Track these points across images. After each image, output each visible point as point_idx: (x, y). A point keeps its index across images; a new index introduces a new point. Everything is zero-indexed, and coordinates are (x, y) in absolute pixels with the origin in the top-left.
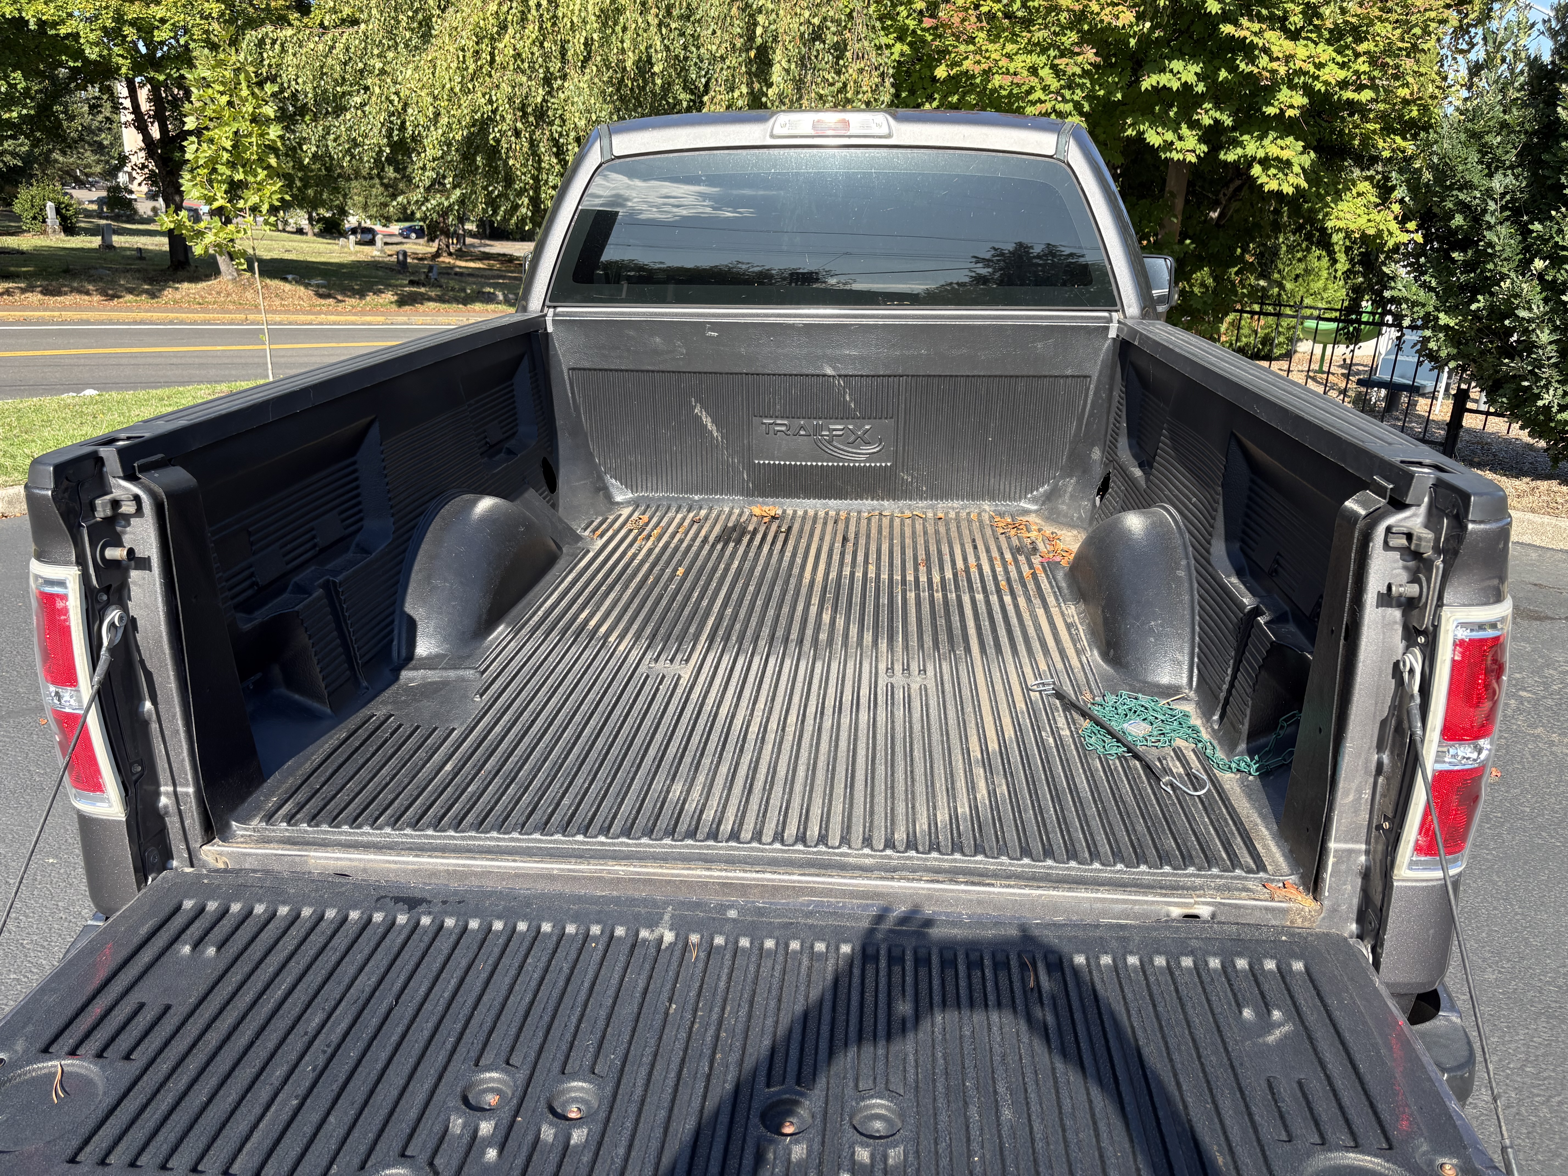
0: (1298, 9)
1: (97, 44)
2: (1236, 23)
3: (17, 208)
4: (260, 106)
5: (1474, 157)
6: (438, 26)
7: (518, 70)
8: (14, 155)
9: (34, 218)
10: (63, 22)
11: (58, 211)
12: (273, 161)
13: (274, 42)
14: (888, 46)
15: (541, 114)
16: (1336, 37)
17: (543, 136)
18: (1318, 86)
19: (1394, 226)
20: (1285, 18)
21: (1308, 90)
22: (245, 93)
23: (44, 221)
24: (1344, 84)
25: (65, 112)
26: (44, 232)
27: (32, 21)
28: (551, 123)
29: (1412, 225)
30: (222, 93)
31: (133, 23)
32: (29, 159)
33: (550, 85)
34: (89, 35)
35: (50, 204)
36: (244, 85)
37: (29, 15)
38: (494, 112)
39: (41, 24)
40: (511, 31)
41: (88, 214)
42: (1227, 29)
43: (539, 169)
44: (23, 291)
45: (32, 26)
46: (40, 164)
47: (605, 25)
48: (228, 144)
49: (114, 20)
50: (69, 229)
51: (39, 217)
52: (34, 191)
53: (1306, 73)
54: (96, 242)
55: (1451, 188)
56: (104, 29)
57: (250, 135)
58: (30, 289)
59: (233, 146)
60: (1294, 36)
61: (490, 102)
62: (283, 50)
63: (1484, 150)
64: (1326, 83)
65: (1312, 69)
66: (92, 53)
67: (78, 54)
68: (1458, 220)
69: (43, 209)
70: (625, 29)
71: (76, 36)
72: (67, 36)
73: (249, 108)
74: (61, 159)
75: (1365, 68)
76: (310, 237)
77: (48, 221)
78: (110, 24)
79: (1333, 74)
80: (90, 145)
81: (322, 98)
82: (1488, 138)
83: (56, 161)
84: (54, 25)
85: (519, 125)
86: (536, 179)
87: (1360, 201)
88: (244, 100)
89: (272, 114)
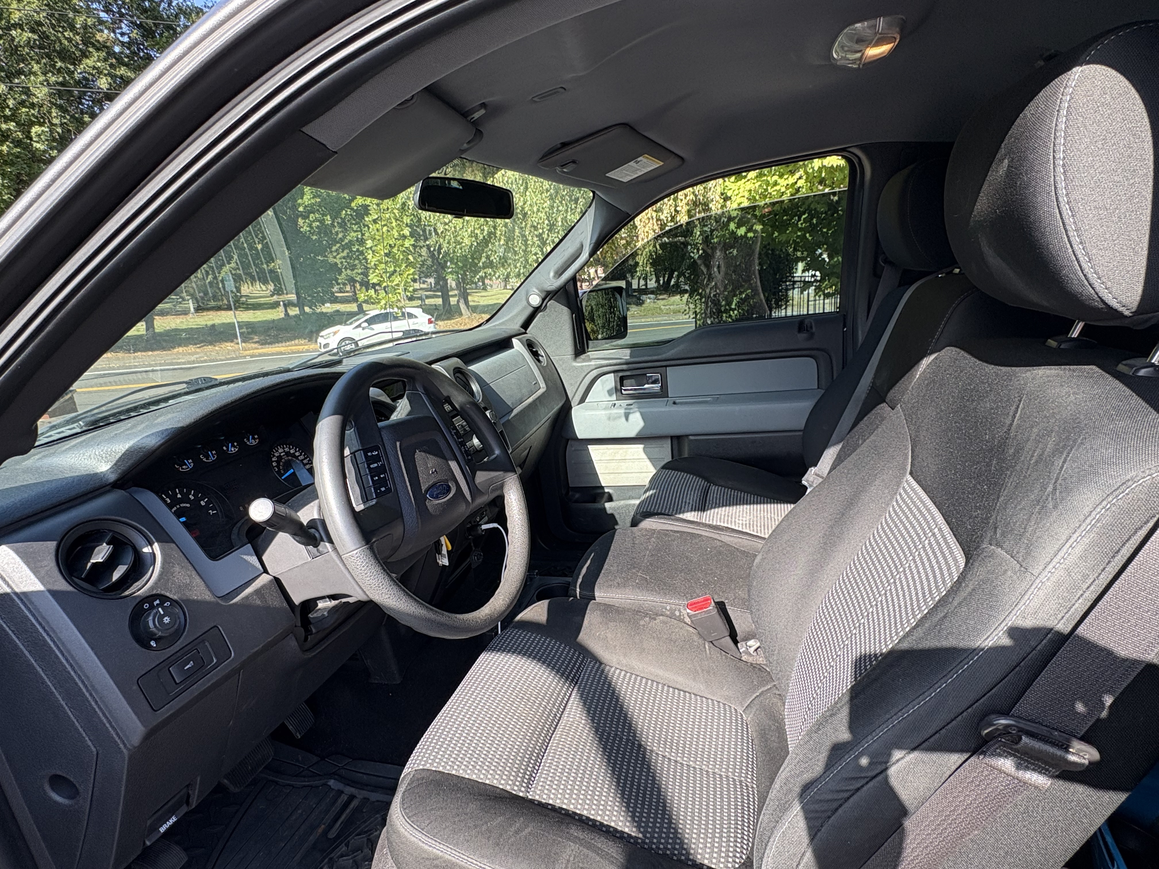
89: (408, 234)
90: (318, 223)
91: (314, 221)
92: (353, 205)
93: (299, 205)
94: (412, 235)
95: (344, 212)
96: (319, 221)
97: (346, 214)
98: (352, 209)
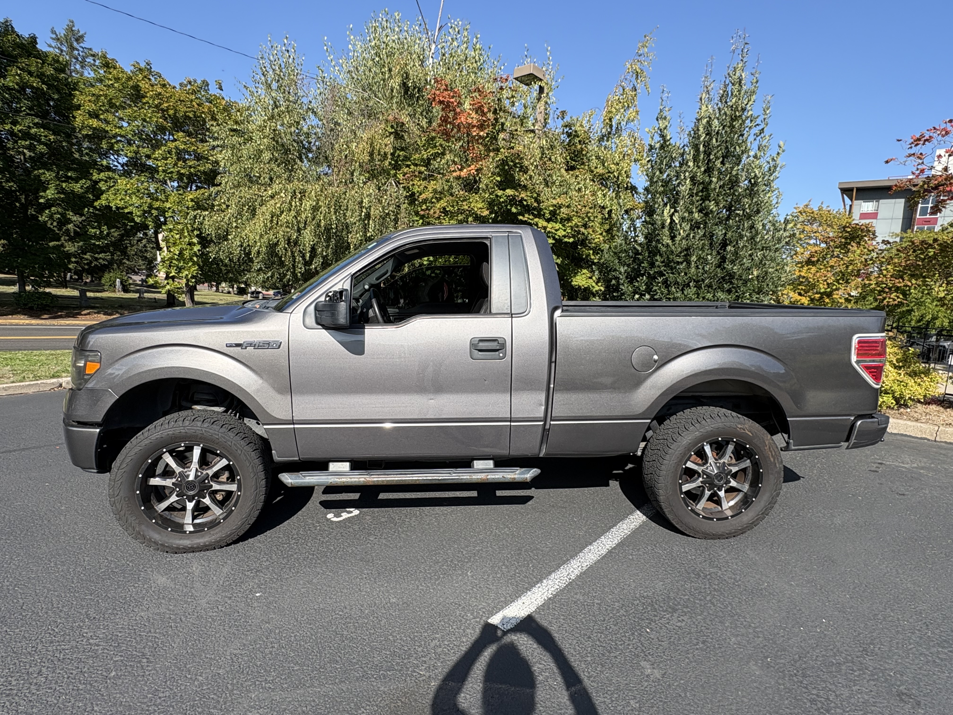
0: (548, 212)
1: (140, 217)
2: (524, 216)
3: (103, 281)
4: (192, 239)
5: (617, 261)
6: (258, 212)
7: (287, 227)
8: (104, 259)
9: (111, 285)
10: (126, 208)
11: (121, 283)
12: (195, 259)
13: (200, 216)
14: (417, 221)
15: (296, 243)
16: (562, 221)
17: (296, 249)
18: (557, 237)
19: (594, 284)
20: (544, 215)
21: (554, 238)
22: (186, 234)
23: (115, 287)
24: (565, 236)
25: (130, 244)
26: (114, 291)
27: (114, 207)
28: (300, 246)
29: (600, 284)
30: (177, 234)
31: (156, 209)
32: (111, 262)
33: (300, 232)
34: (137, 212)
35: (118, 280)
36: (186, 231)
37: (112, 205)
38: (278, 241)
39: (118, 208)
40: (285, 213)
41: (137, 285)
42: (520, 217)
43: (295, 262)
44: (95, 313)
45: (114, 209)
46: (117, 264)
47: (314, 211)
48: (177, 253)
49: (148, 207)
50: (125, 289)
51: (113, 285)
52: (111, 274)
53: (552, 233)
54: (137, 295)
55: (610, 270)
56: (144, 210)
57: (186, 249)
58: (98, 313)
59: (179, 254)
60: (548, 221)
61: (276, 238)
62: (204, 219)
63: (619, 258)
64: (559, 236)
65: (554, 231)
66: (137, 220)
67: (133, 220)
68: (613, 282)
69: (115, 282)
70: (321, 213)
71: (131, 213)
72: (128, 213)
73: (187, 240)
74: (127, 262)
75: (570, 231)
76: (232, 295)
77: (117, 287)
78: (146, 209)
79: (561, 233)
80: (141, 257)
81: (219, 237)
82: (620, 255)
83: (125, 263)
84: (123, 208)
85: (286, 246)
86: (293, 265)
87: (583, 276)
88: (185, 237)
89: (196, 242)
90: (59, 216)
91: (55, 214)
92: (96, 204)
93: (42, 197)
94: (199, 243)
95: (86, 209)
96: (60, 214)
97: (88, 212)
98: (95, 208)
